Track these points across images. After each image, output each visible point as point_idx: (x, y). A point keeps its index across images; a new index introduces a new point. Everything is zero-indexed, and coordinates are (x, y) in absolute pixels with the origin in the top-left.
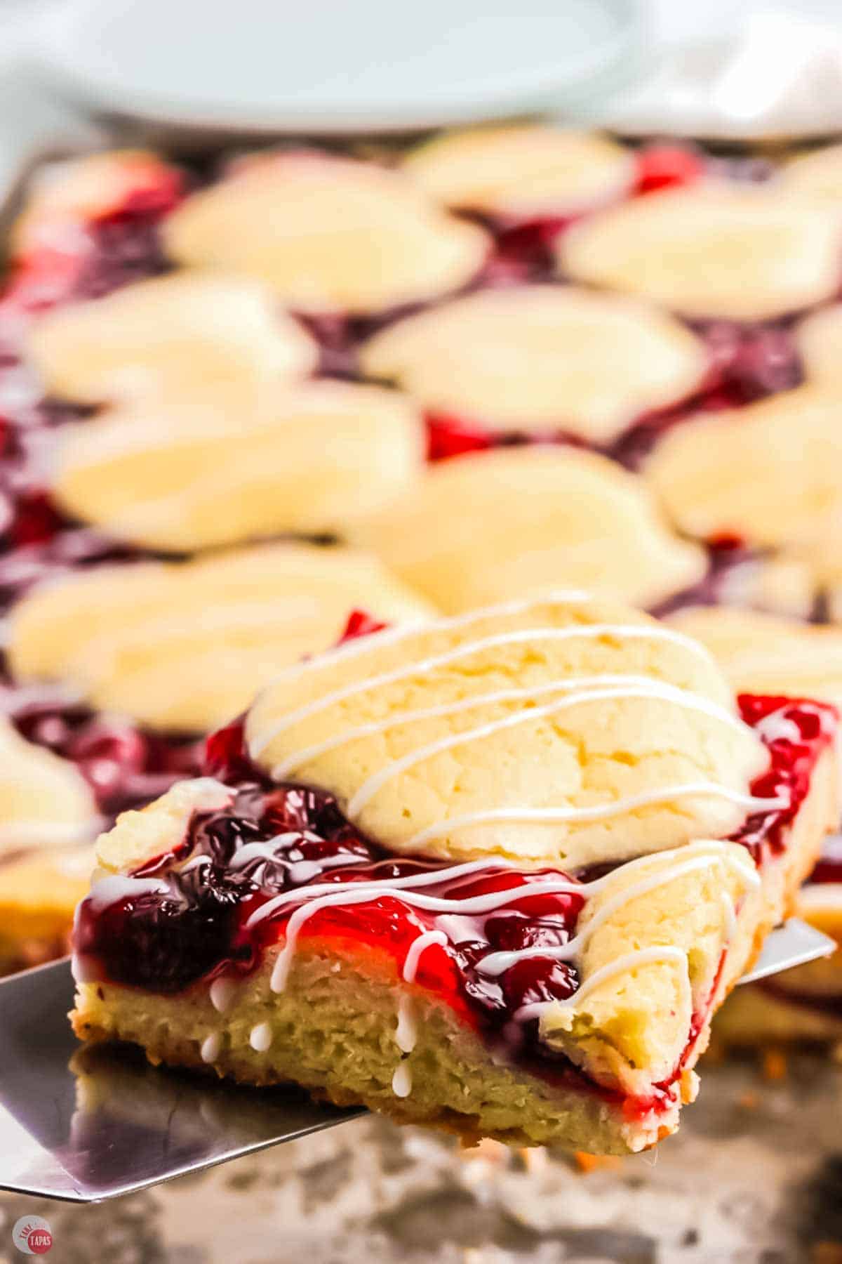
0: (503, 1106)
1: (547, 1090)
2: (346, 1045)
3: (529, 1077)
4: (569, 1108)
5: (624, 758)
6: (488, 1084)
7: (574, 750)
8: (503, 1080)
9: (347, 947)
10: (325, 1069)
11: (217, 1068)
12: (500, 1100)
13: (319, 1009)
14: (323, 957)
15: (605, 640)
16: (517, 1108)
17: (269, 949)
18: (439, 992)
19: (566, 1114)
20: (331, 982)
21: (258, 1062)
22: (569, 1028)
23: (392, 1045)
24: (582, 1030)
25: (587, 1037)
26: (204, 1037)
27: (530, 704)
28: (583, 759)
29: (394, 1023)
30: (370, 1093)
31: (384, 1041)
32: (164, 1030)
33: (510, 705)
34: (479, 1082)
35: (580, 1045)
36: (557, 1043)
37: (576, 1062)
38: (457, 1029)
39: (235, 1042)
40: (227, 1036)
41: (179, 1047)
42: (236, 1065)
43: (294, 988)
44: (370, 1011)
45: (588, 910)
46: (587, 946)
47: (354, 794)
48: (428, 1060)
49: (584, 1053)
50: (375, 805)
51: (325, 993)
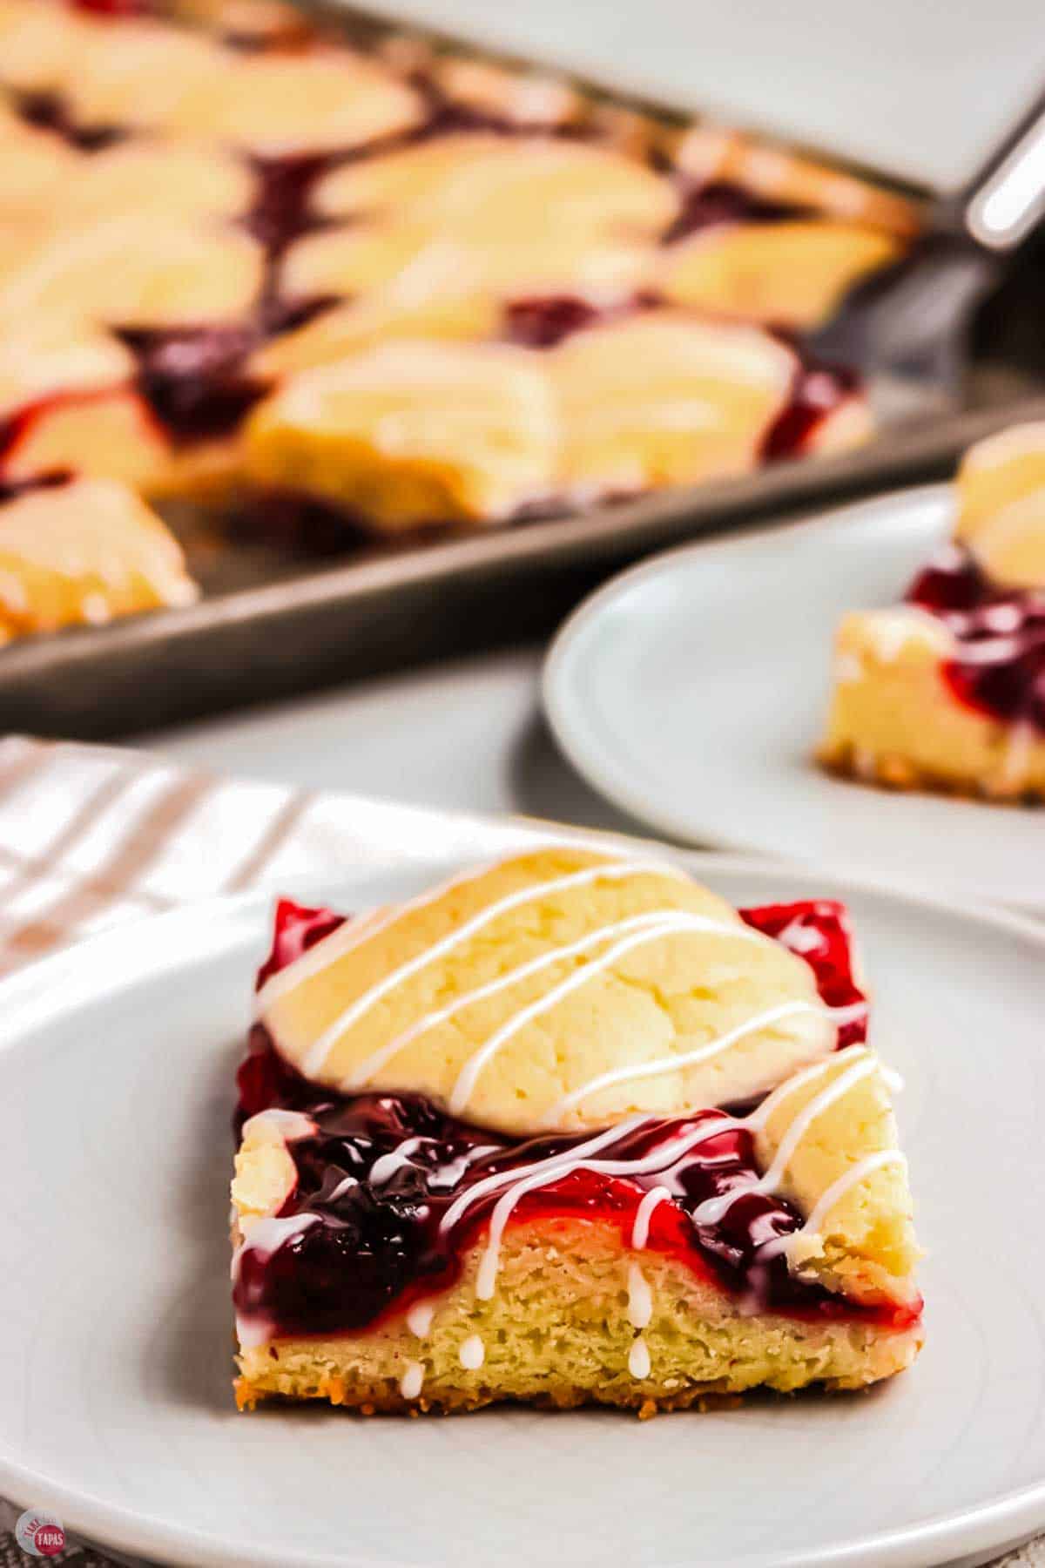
0: (753, 1360)
1: (803, 1329)
2: (569, 1337)
3: (780, 1321)
4: (830, 1341)
5: (702, 993)
6: (735, 1340)
7: (648, 999)
8: (753, 1331)
9: (561, 1228)
10: (545, 1371)
11: (422, 1401)
12: (751, 1353)
13: (534, 1306)
14: (533, 1247)
15: (602, 883)
16: (771, 1358)
17: (469, 1254)
18: (672, 1253)
19: (828, 1348)
20: (545, 1273)
21: (471, 1383)
22: (820, 1254)
23: (623, 1324)
24: (835, 1253)
25: (840, 1259)
26: (404, 1369)
27: (581, 960)
28: (659, 999)
29: (624, 1298)
30: (602, 1385)
31: (613, 1323)
32: (354, 1374)
33: (565, 968)
34: (724, 1340)
35: (836, 1269)
36: (810, 1274)
37: (833, 1290)
38: (694, 1288)
39: (439, 1367)
40: (429, 1364)
41: (372, 1391)
42: (444, 1393)
43: (503, 1290)
44: (594, 1294)
45: (763, 1143)
46: (788, 1177)
47: (451, 1090)
48: (666, 1330)
49: (840, 1277)
50: (480, 1094)
51: (540, 1286)
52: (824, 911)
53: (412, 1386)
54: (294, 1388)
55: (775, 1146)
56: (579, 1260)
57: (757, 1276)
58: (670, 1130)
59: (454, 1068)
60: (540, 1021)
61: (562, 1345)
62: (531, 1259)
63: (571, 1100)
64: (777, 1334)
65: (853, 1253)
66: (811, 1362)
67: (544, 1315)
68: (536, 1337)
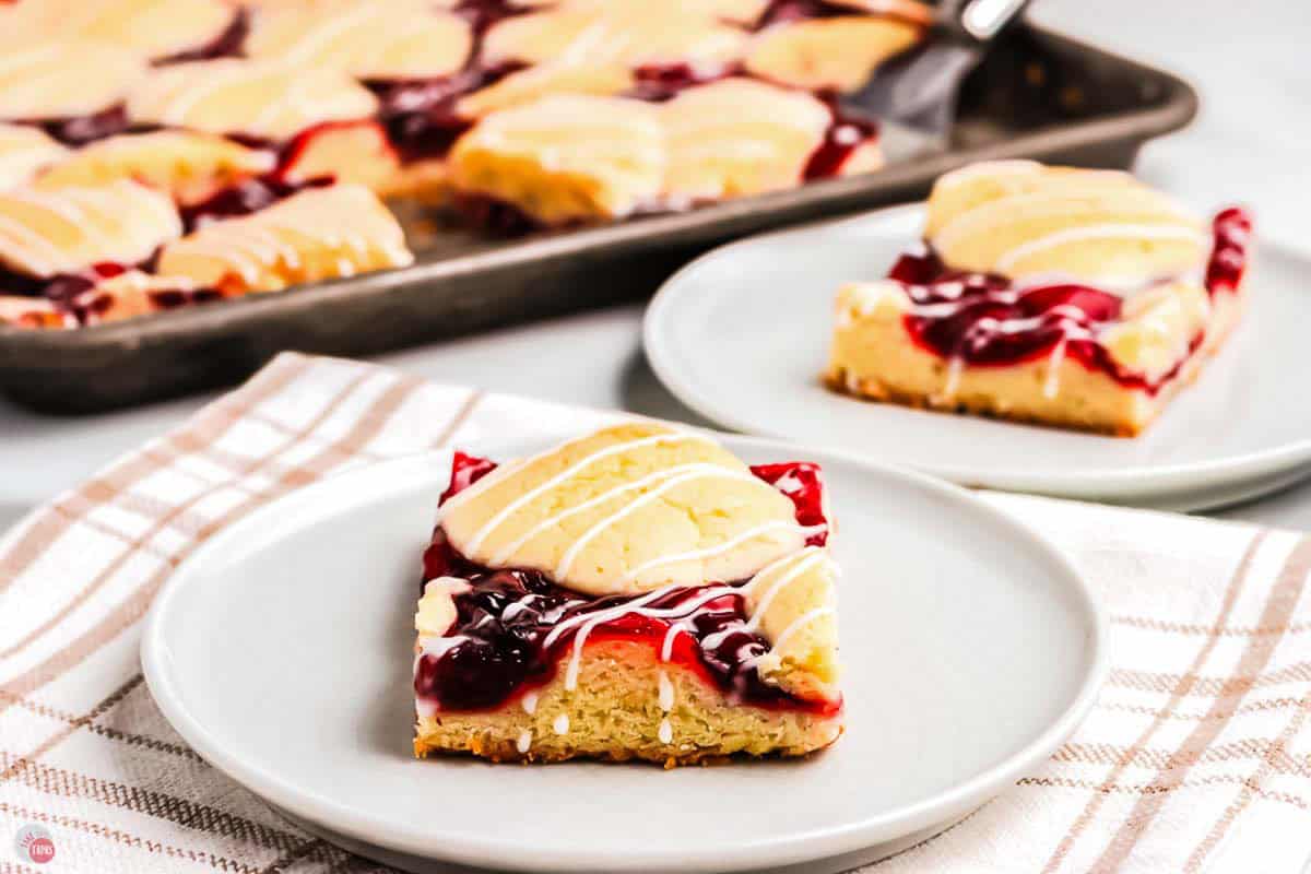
0: (736, 734)
1: (766, 716)
2: (622, 716)
3: (753, 709)
4: (784, 723)
5: (720, 513)
6: (725, 720)
7: (686, 514)
8: (736, 716)
9: (618, 647)
10: (605, 738)
11: (530, 754)
12: (734, 729)
13: (600, 695)
14: (600, 658)
15: (661, 444)
16: (748, 733)
17: (561, 662)
18: (686, 664)
19: (782, 728)
20: (608, 675)
21: (560, 744)
22: (778, 668)
23: (656, 709)
24: (787, 667)
25: (791, 672)
26: (519, 734)
27: (644, 491)
28: (692, 517)
29: (656, 693)
30: (642, 747)
31: (649, 709)
32: (488, 737)
33: (632, 494)
34: (719, 722)
35: (789, 677)
36: (772, 680)
37: (786, 691)
38: (700, 687)
39: (541, 733)
40: (535, 731)
41: (500, 747)
42: (543, 749)
43: (582, 686)
44: (638, 689)
45: (749, 603)
46: (763, 623)
47: (556, 566)
48: (682, 713)
49: (791, 683)
50: (574, 569)
51: (604, 683)
52: (805, 468)
53: (524, 745)
54: (451, 744)
55: (756, 604)
56: (630, 668)
57: (739, 681)
58: (691, 593)
59: (559, 552)
60: (614, 526)
61: (618, 722)
62: (598, 666)
63: (630, 575)
64: (751, 717)
65: (800, 668)
66: (773, 736)
67: (607, 702)
68: (602, 716)
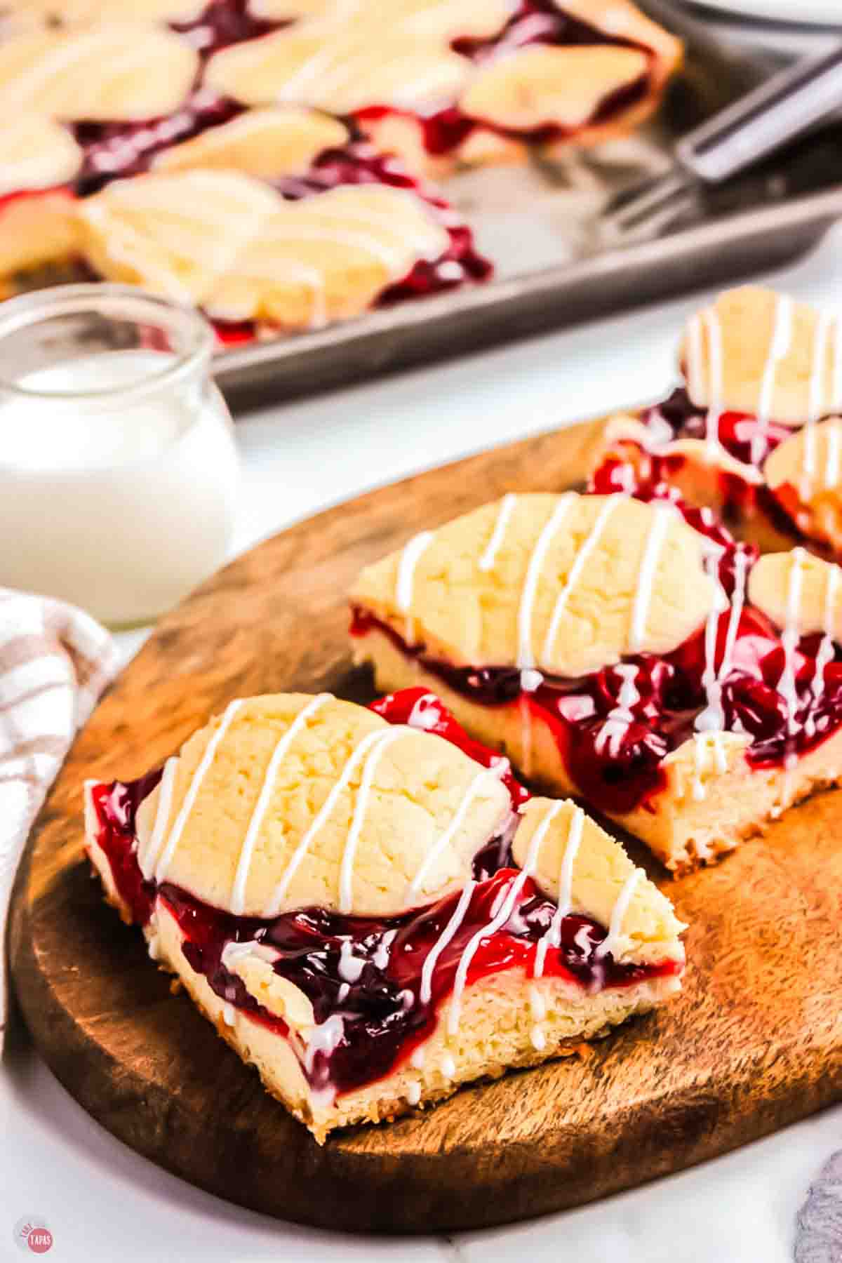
0: (597, 1016)
1: (622, 991)
2: (499, 1039)
3: (611, 990)
4: (638, 992)
5: (433, 786)
6: (588, 1009)
7: (405, 798)
8: (598, 1000)
9: (493, 981)
10: (486, 1062)
11: (421, 1105)
12: (596, 1013)
13: (479, 1029)
14: (478, 995)
15: (311, 723)
16: (607, 1012)
17: (441, 1012)
20: (483, 1008)
21: (446, 1083)
22: (630, 946)
23: (528, 1021)
24: (638, 942)
26: (409, 1088)
27: (355, 787)
28: (413, 799)
29: (528, 1006)
30: (517, 1059)
31: (522, 1023)
32: (380, 1103)
33: (350, 796)
34: (582, 1011)
35: (641, 952)
36: (627, 960)
37: (641, 964)
38: (565, 987)
39: (429, 1081)
40: (421, 1081)
41: (392, 1108)
42: (432, 1095)
43: (461, 1025)
44: (511, 1010)
48: (551, 1016)
49: (643, 955)
51: (482, 1016)
53: (415, 1097)
54: (348, 1122)
56: (501, 994)
57: (597, 970)
61: (494, 1044)
62: (478, 1002)
64: (611, 998)
65: (653, 939)
66: (627, 1008)
67: (486, 1032)
68: (480, 1045)
